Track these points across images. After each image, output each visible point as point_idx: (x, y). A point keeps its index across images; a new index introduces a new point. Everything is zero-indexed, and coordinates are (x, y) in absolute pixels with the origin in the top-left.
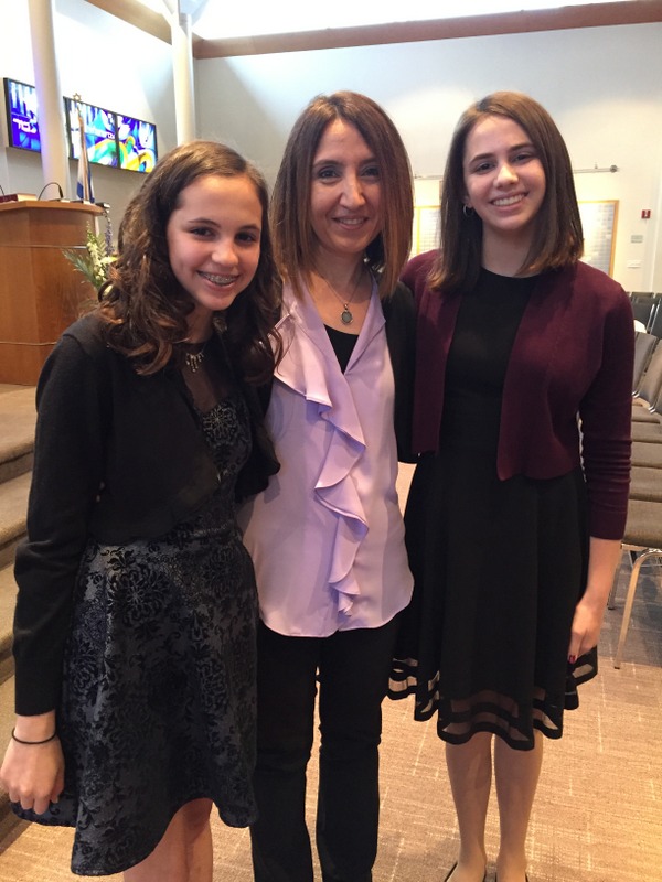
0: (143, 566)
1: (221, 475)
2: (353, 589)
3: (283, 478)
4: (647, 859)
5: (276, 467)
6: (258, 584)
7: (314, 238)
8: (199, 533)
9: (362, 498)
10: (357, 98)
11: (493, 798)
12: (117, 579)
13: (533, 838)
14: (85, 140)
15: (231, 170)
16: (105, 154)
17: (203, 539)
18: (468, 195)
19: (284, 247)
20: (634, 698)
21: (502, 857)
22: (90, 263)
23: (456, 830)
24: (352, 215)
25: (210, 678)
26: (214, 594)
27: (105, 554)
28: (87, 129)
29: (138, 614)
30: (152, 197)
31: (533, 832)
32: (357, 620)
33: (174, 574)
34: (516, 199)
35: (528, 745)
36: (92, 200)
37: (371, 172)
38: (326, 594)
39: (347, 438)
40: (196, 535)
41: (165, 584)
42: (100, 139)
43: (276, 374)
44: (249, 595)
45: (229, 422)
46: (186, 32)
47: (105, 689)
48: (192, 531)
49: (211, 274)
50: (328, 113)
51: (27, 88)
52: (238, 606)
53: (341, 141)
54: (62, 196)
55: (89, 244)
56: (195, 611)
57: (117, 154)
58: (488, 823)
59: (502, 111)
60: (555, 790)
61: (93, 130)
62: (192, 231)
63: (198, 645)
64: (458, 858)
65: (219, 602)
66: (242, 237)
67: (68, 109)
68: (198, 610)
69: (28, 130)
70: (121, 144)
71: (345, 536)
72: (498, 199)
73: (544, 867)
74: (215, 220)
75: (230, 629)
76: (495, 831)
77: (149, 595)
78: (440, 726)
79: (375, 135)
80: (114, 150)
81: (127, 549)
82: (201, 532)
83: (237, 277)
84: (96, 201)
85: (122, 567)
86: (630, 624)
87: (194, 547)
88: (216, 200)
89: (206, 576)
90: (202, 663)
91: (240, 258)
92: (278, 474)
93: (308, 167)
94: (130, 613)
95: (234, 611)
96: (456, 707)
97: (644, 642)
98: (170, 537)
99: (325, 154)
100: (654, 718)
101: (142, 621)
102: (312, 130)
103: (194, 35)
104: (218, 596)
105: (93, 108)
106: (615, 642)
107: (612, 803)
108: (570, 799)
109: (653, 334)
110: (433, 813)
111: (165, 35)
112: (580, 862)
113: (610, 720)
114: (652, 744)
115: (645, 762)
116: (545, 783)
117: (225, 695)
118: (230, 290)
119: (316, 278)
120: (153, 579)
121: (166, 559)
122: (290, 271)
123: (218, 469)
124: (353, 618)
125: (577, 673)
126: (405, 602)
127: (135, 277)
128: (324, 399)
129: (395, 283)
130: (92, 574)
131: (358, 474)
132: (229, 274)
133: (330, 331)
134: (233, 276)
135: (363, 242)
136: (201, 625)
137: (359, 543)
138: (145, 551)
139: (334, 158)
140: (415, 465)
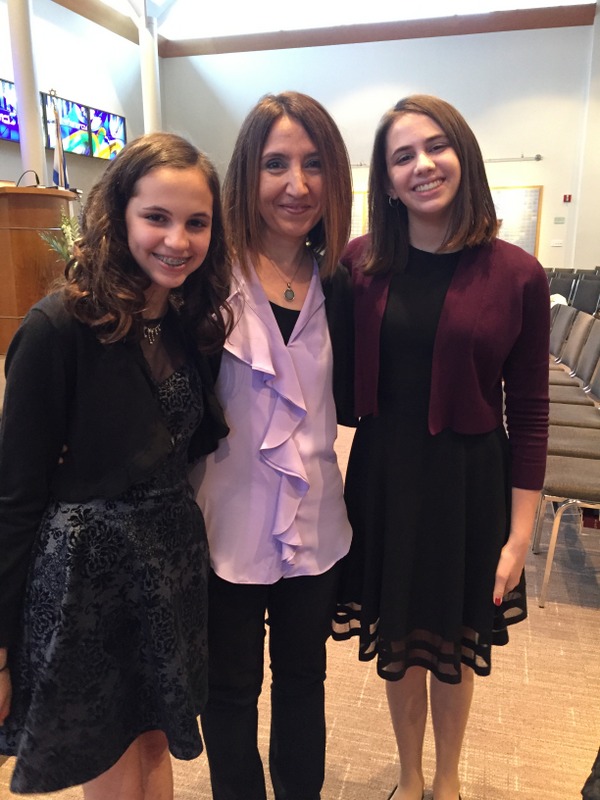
0: (100, 523)
1: (175, 439)
2: (296, 541)
3: (233, 441)
4: (568, 780)
5: (225, 431)
6: (209, 537)
7: (263, 223)
8: (154, 493)
9: (303, 458)
10: (301, 98)
11: (429, 726)
12: (76, 535)
13: (466, 762)
14: (60, 131)
15: (183, 163)
16: (78, 144)
17: (157, 498)
18: (393, 188)
19: (234, 230)
20: (557, 634)
21: (437, 781)
22: (64, 243)
23: (396, 756)
24: (297, 202)
25: (160, 625)
26: (165, 549)
27: (65, 512)
28: (62, 121)
29: (95, 566)
30: (111, 185)
31: (466, 756)
32: (300, 569)
33: (129, 529)
34: (435, 184)
35: (455, 679)
36: (67, 186)
37: (315, 164)
38: (271, 546)
39: (291, 406)
40: (152, 494)
41: (120, 539)
42: (74, 130)
43: (226, 346)
44: (199, 548)
45: (183, 390)
46: (152, 33)
48: (147, 491)
49: (164, 256)
50: (276, 110)
51: (7, 85)
52: (188, 558)
53: (288, 136)
54: (38, 182)
55: (64, 226)
56: (147, 564)
57: (90, 144)
58: (425, 749)
60: (486, 718)
61: (67, 122)
62: (147, 217)
63: (149, 595)
64: (398, 781)
65: (170, 555)
66: (193, 223)
67: (44, 103)
68: (150, 563)
69: (8, 122)
70: (93, 135)
71: (288, 493)
72: (419, 185)
73: (476, 788)
74: (167, 208)
75: (180, 580)
76: (431, 756)
77: (106, 549)
78: (380, 665)
79: (318, 132)
80: (87, 140)
81: (86, 507)
82: (155, 492)
83: (189, 259)
84: (71, 187)
85: (80, 524)
86: (553, 567)
87: (149, 505)
88: (170, 190)
89: (159, 531)
90: (153, 611)
91: (190, 243)
92: (228, 437)
93: (257, 158)
94: (87, 565)
95: (184, 562)
96: (396, 647)
97: (566, 583)
98: (126, 496)
99: (272, 148)
100: (574, 652)
101: (98, 573)
102: (261, 125)
103: (159, 36)
104: (169, 549)
105: (67, 102)
106: (540, 584)
107: (537, 729)
108: (499, 726)
109: (574, 306)
110: (377, 740)
111: (133, 36)
112: (508, 783)
113: (535, 654)
114: (573, 675)
115: (567, 692)
116: (478, 712)
117: (173, 640)
118: (182, 270)
119: (264, 260)
120: (109, 535)
121: (122, 516)
122: (239, 251)
123: (172, 434)
124: (296, 566)
125: (509, 614)
126: (344, 550)
127: (95, 256)
128: (269, 369)
129: (336, 265)
130: (52, 530)
131: (300, 437)
132: (180, 257)
133: (274, 307)
134: (183, 259)
135: (306, 226)
136: (152, 576)
137: (300, 499)
138: (102, 509)
139: (281, 152)
140: (354, 430)
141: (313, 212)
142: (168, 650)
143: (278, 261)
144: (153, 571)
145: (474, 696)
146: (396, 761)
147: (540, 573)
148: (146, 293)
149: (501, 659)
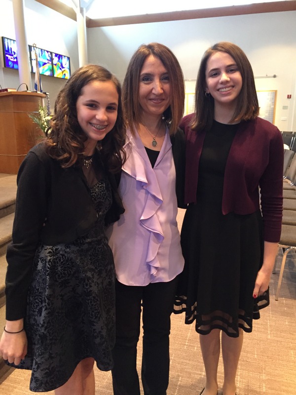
0: (63, 255)
1: (99, 214)
2: (157, 265)
3: (126, 216)
4: (290, 386)
5: (123, 211)
7: (141, 108)
9: (161, 224)
10: (160, 46)
11: (221, 359)
12: (51, 261)
13: (239, 377)
14: (38, 64)
15: (105, 79)
16: (47, 70)
17: (90, 243)
18: (207, 87)
19: (127, 112)
20: (284, 314)
21: (225, 385)
22: (40, 119)
23: (204, 373)
24: (157, 98)
25: (92, 305)
26: (94, 268)
27: (46, 249)
28: (39, 59)
29: (61, 276)
30: (70, 90)
31: (239, 374)
32: (159, 279)
33: (77, 258)
34: (229, 89)
35: (236, 335)
36: (41, 91)
37: (167, 78)
38: (145, 267)
39: (154, 197)
40: (87, 241)
41: (72, 263)
42: (45, 64)
43: (122, 168)
44: (111, 268)
45: (102, 191)
46: (83, 16)
47: (45, 310)
48: (85, 240)
49: (95, 124)
50: (147, 52)
51: (12, 41)
52: (106, 272)
53: (153, 65)
54: (28, 89)
55: (40, 111)
56: (86, 275)
57: (52, 71)
58: (218, 370)
59: (223, 50)
60: (249, 355)
61: (41, 60)
62: (87, 105)
63: (87, 290)
64: (205, 386)
65: (97, 271)
66: (109, 108)
67: (30, 50)
69: (12, 60)
70: (54, 66)
71: (154, 241)
72: (221, 88)
73: (244, 390)
75: (102, 283)
77: (66, 268)
78: (197, 327)
79: (168, 63)
80: (51, 69)
81: (56, 247)
82: (89, 240)
83: (107, 126)
84: (43, 92)
85: (53, 255)
86: (282, 281)
87: (85, 247)
88: (98, 92)
89: (90, 259)
90: (89, 298)
91: (108, 118)
92: (124, 214)
93: (138, 76)
94: (57, 276)
96: (204, 318)
97: (289, 289)
98: (75, 242)
99: (145, 71)
100: (293, 323)
101: (62, 279)
102: (139, 60)
103: (86, 17)
104: (96, 268)
105: (42, 50)
106: (276, 289)
107: (274, 361)
108: (255, 359)
109: (293, 150)
110: (194, 365)
111: (74, 17)
112: (260, 388)
113: (273, 324)
114: (292, 334)
115: (289, 343)
116: (244, 352)
117: (99, 312)
118: (103, 132)
119: (141, 126)
120: (67, 261)
121: (73, 252)
122: (129, 122)
123: (97, 212)
124: (157, 277)
125: (260, 304)
126: (180, 270)
127: (61, 125)
128: (144, 180)
129: (177, 128)
130: (40, 258)
131: (159, 213)
132: (103, 124)
133: (147, 149)
134: (105, 126)
135: (162, 109)
136: (88, 281)
137: (159, 244)
138: (64, 248)
139: (150, 72)
140: (186, 210)
141: (165, 102)
142: (96, 317)
143: (148, 127)
144: (89, 279)
145: (243, 344)
146: (204, 376)
147: (276, 283)
148: (85, 144)
149: (256, 326)
